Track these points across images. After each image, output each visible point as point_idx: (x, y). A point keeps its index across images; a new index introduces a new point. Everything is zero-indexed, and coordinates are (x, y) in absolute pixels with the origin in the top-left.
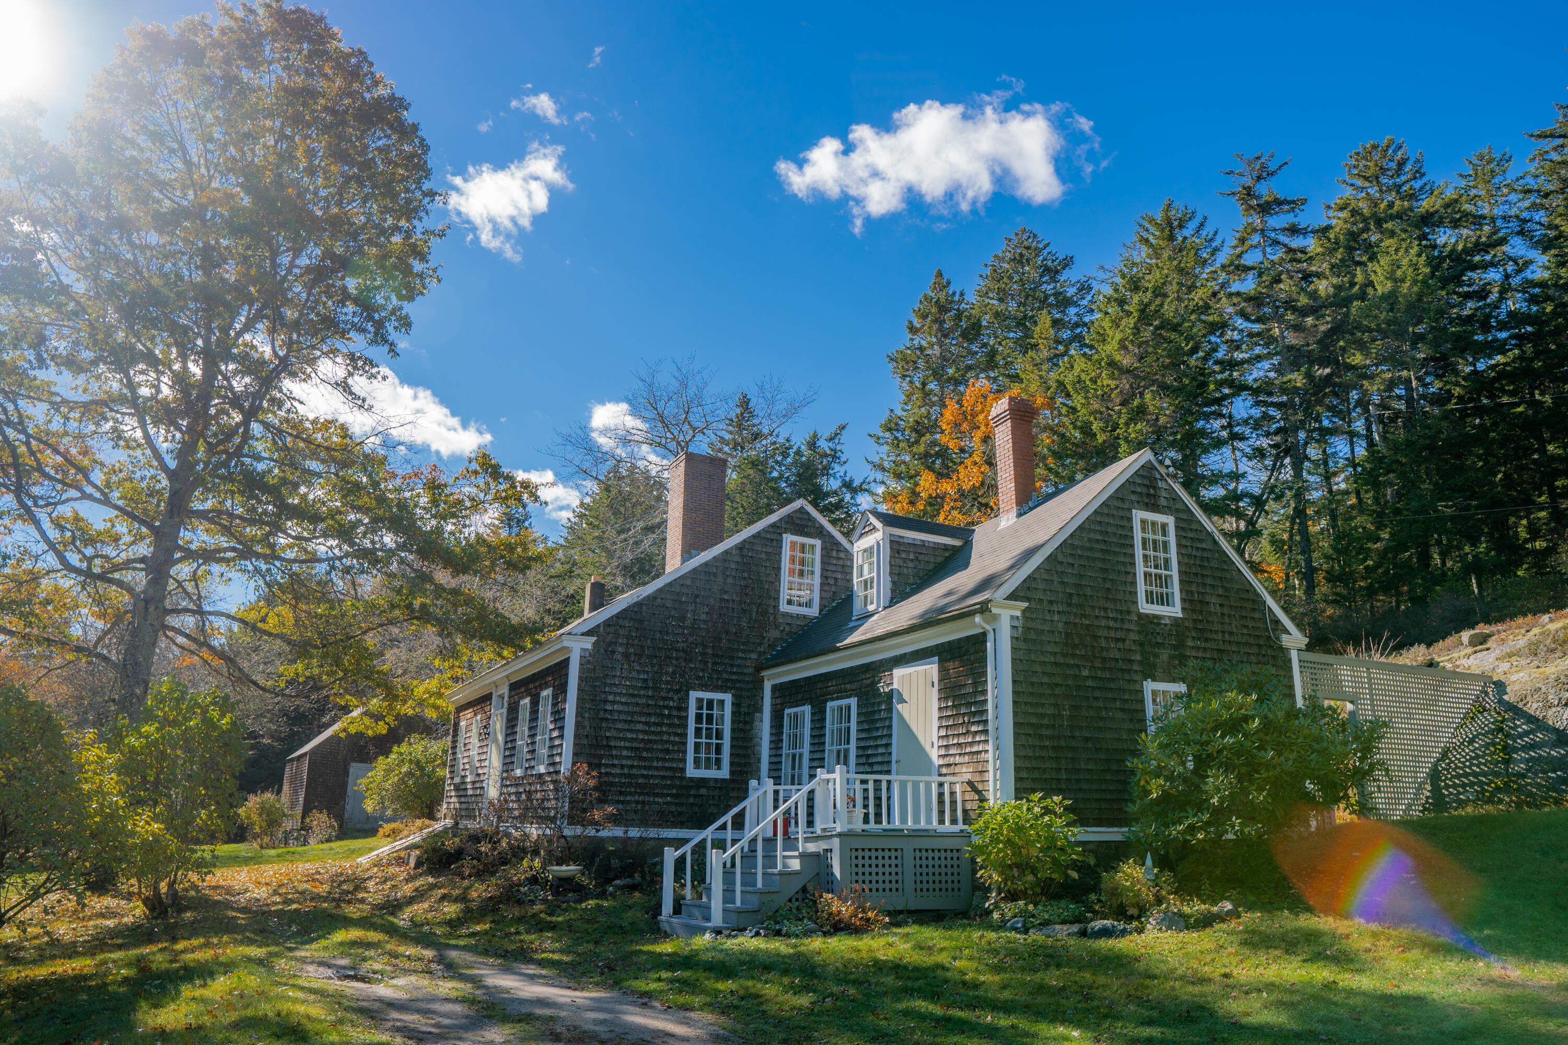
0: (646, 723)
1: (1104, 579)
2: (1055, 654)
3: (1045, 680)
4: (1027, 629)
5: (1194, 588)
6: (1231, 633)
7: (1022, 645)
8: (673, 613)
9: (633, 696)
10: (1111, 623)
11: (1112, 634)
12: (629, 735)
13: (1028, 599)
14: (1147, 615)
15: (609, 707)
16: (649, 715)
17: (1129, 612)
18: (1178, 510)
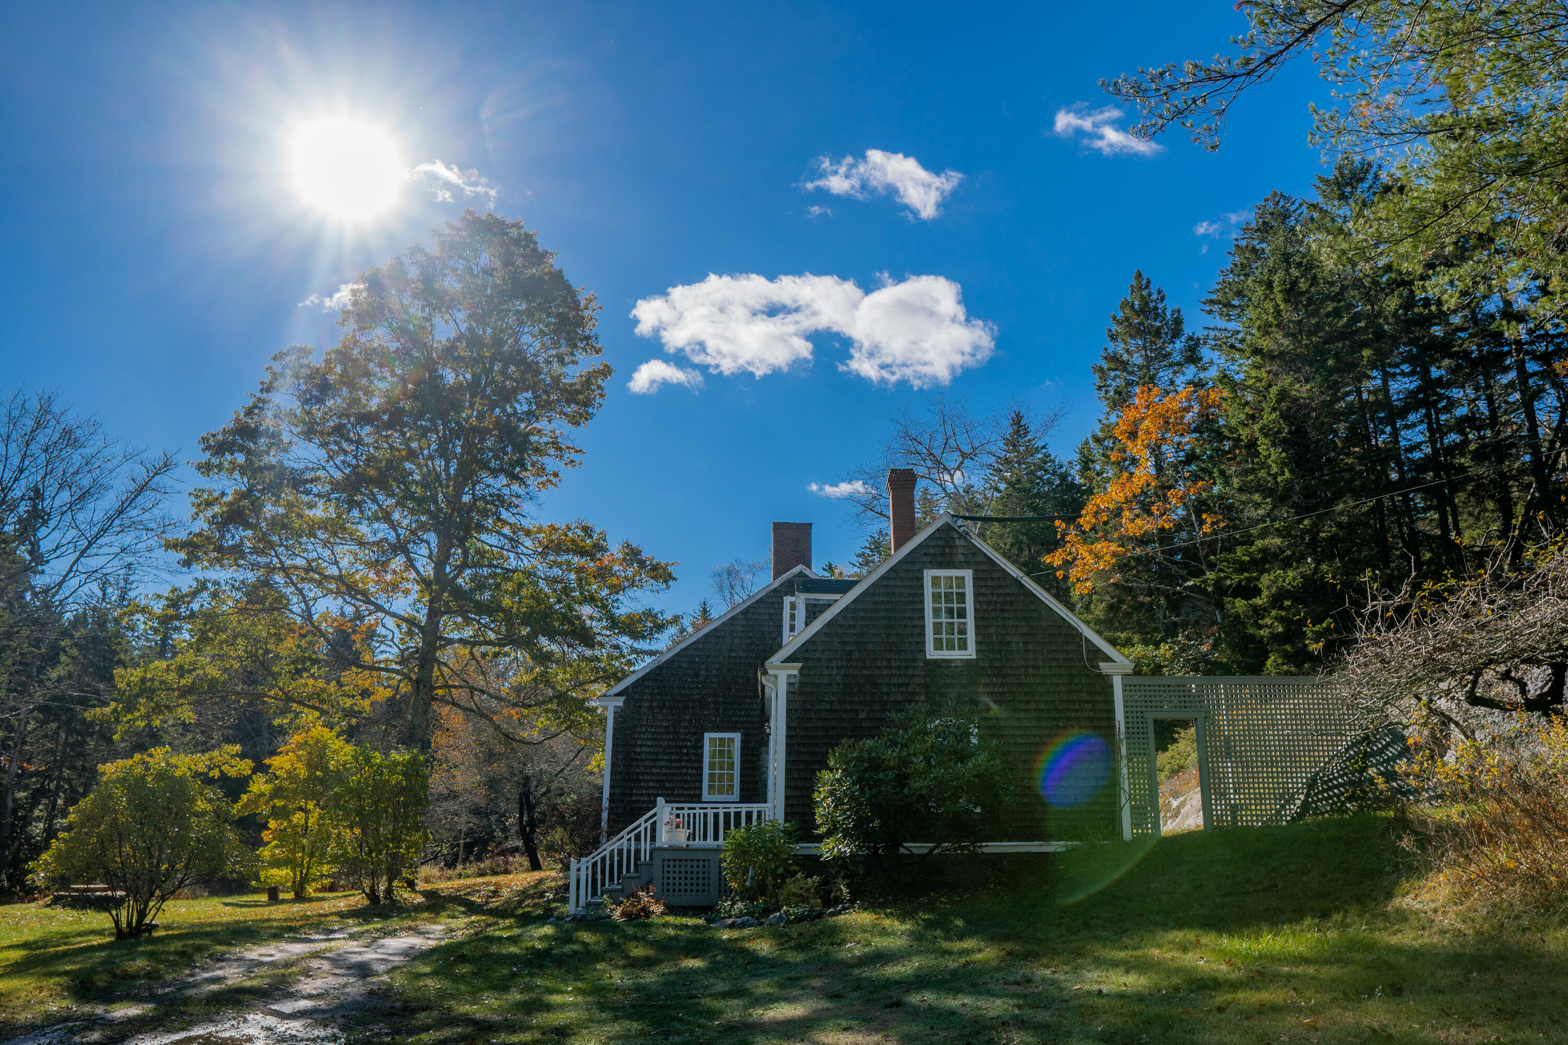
0: (667, 761)
1: (888, 635)
2: (831, 703)
3: (820, 724)
4: (803, 684)
5: (992, 630)
6: (1036, 667)
7: (797, 698)
8: (689, 672)
9: (657, 739)
10: (895, 672)
11: (895, 680)
12: (654, 771)
13: (807, 660)
14: (935, 661)
15: (638, 750)
16: (671, 754)
17: (914, 660)
18: (977, 563)
